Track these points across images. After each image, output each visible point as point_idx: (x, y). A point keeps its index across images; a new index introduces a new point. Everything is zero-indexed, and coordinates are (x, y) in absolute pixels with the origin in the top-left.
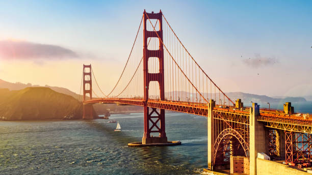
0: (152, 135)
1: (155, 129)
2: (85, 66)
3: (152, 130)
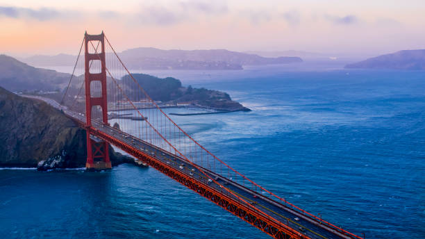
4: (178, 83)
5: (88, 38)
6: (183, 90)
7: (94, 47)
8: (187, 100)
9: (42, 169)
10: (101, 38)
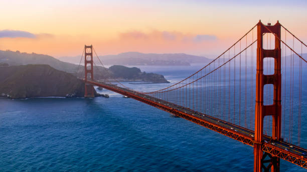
4: (139, 70)
5: (86, 47)
6: (140, 74)
7: (89, 51)
8: (141, 78)
9: (67, 97)
10: (91, 47)
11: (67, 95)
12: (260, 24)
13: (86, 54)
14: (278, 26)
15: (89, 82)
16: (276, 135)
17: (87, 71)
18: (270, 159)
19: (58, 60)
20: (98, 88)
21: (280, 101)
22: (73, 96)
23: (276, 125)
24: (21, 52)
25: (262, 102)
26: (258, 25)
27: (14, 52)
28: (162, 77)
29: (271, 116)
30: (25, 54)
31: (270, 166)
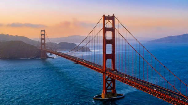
0: (108, 91)
1: (109, 88)
2: (42, 31)
3: (108, 88)
10: (44, 31)
11: (31, 57)
12: (104, 16)
13: (42, 35)
14: (113, 16)
15: (43, 50)
16: (113, 68)
17: (42, 44)
18: (111, 79)
19: (30, 39)
20: (50, 54)
21: (115, 52)
22: (34, 58)
23: (113, 63)
24: (9, 35)
25: (105, 52)
26: (103, 16)
27: (5, 35)
28: (88, 48)
29: (111, 59)
30: (12, 36)
31: (110, 83)
